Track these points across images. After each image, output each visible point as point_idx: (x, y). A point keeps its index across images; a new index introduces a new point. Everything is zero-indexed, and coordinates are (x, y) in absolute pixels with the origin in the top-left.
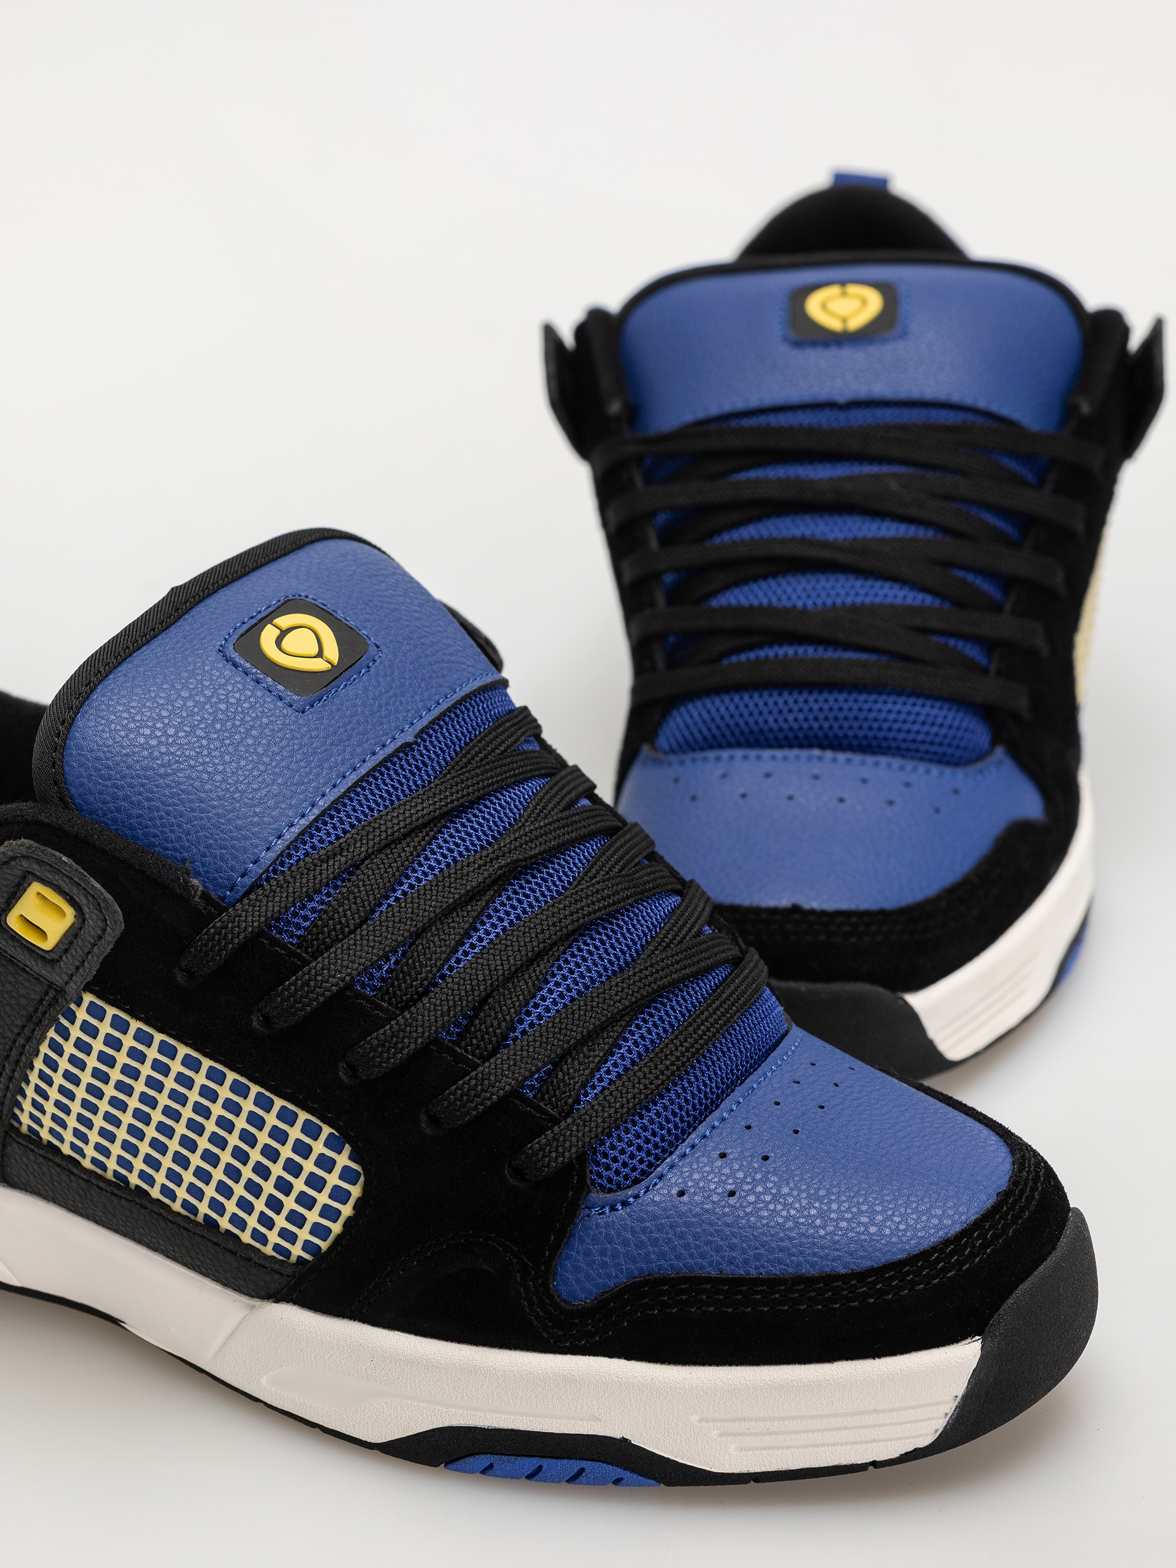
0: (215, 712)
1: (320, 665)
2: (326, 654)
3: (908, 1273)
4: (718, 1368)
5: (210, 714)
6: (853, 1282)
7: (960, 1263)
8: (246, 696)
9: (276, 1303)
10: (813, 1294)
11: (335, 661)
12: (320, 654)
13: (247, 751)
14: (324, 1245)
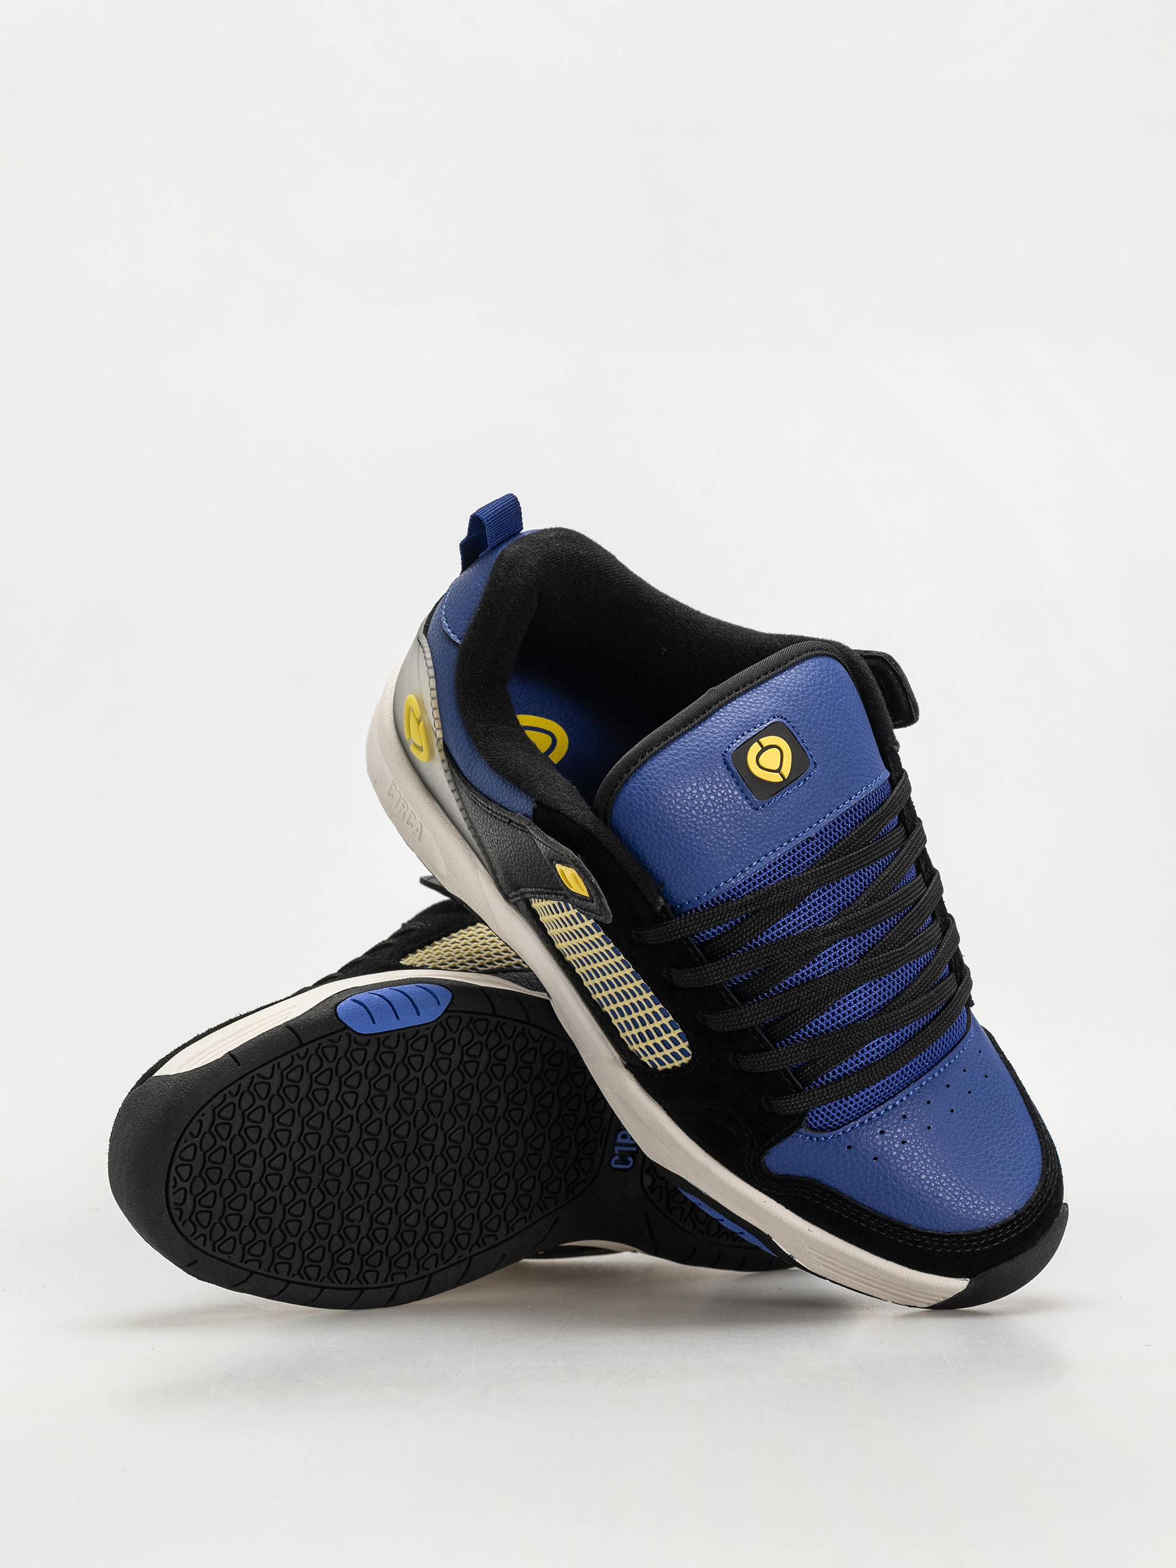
0: (706, 801)
1: (776, 778)
2: (783, 770)
3: (945, 1242)
4: (830, 1235)
5: (704, 801)
6: (915, 1235)
7: (976, 1247)
8: (728, 793)
9: (626, 1068)
10: (891, 1231)
11: (786, 775)
12: (778, 771)
13: (716, 830)
14: (660, 1068)
